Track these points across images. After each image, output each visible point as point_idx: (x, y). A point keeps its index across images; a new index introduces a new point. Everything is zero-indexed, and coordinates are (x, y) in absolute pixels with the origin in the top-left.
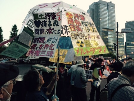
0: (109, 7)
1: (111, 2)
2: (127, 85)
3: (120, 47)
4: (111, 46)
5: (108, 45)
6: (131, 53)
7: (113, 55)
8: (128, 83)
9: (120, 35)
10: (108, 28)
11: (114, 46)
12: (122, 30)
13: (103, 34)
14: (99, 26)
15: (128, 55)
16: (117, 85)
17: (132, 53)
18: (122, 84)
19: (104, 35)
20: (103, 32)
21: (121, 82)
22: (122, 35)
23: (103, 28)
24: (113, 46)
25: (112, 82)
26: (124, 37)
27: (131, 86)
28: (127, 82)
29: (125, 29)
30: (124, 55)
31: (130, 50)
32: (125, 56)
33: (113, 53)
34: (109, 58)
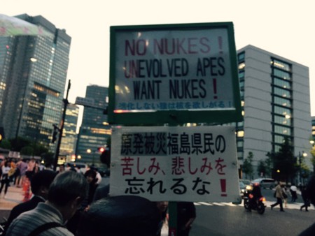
0: (58, 38)
1: (64, 31)
2: (54, 225)
3: (68, 135)
4: (46, 129)
5: (41, 127)
6: (86, 150)
7: (46, 151)
8: (56, 221)
9: (71, 109)
10: (48, 85)
11: (53, 132)
12: (78, 98)
13: (34, 97)
14: (25, 75)
15: (80, 154)
16: (32, 228)
17: (89, 151)
18: (43, 223)
19: (36, 100)
20: (34, 91)
21: (42, 220)
22: (75, 109)
23: (36, 84)
24: (50, 131)
25: (21, 220)
26: (77, 114)
27: (62, 227)
28: (56, 218)
29: (82, 99)
30: (72, 154)
31: (86, 145)
32: (74, 157)
33: (48, 146)
34: (35, 157)
